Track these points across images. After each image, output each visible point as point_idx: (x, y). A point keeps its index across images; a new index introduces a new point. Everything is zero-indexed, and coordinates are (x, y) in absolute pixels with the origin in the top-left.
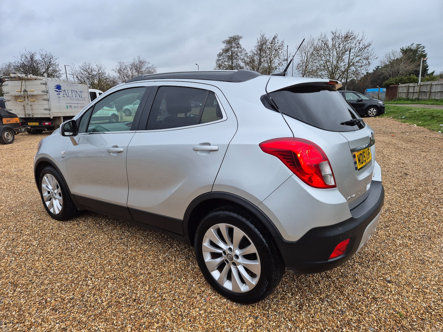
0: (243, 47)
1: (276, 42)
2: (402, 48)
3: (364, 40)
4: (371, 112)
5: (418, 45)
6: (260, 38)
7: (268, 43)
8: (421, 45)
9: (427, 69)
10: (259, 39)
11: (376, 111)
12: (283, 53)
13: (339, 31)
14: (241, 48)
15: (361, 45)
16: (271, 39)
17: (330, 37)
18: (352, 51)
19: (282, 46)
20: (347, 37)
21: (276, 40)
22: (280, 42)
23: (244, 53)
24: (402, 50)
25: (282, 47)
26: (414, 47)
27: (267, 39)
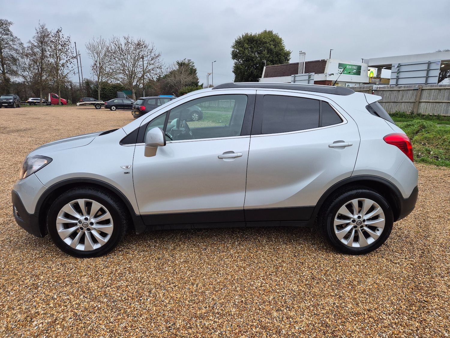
0: (15, 35)
1: (61, 36)
2: (177, 62)
3: (154, 50)
4: (194, 117)
5: (189, 60)
6: (40, 29)
7: (50, 36)
8: (191, 61)
9: (198, 81)
10: (38, 30)
11: (197, 116)
12: (70, 49)
13: (131, 37)
14: (12, 35)
15: (153, 55)
16: (55, 31)
17: (123, 42)
18: (145, 59)
19: (68, 41)
20: (139, 44)
21: (61, 34)
22: (65, 37)
23: (18, 42)
24: (178, 63)
25: (68, 43)
26: (186, 62)
27: (49, 30)
